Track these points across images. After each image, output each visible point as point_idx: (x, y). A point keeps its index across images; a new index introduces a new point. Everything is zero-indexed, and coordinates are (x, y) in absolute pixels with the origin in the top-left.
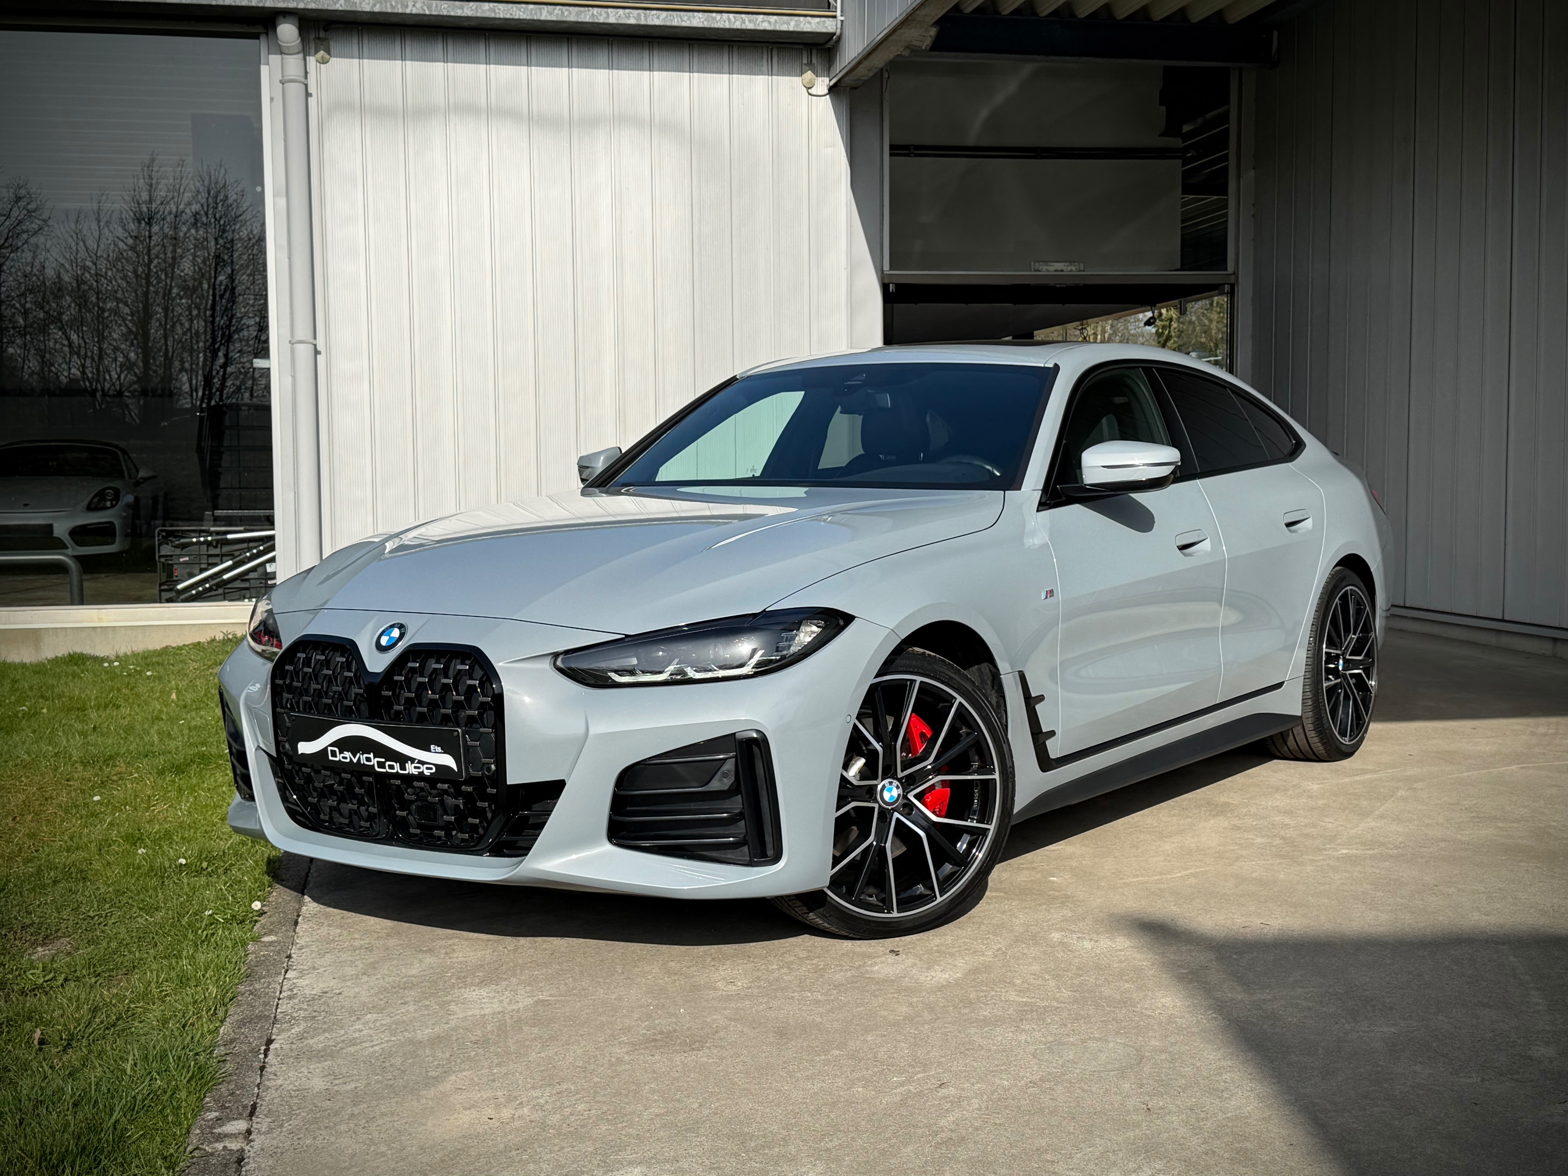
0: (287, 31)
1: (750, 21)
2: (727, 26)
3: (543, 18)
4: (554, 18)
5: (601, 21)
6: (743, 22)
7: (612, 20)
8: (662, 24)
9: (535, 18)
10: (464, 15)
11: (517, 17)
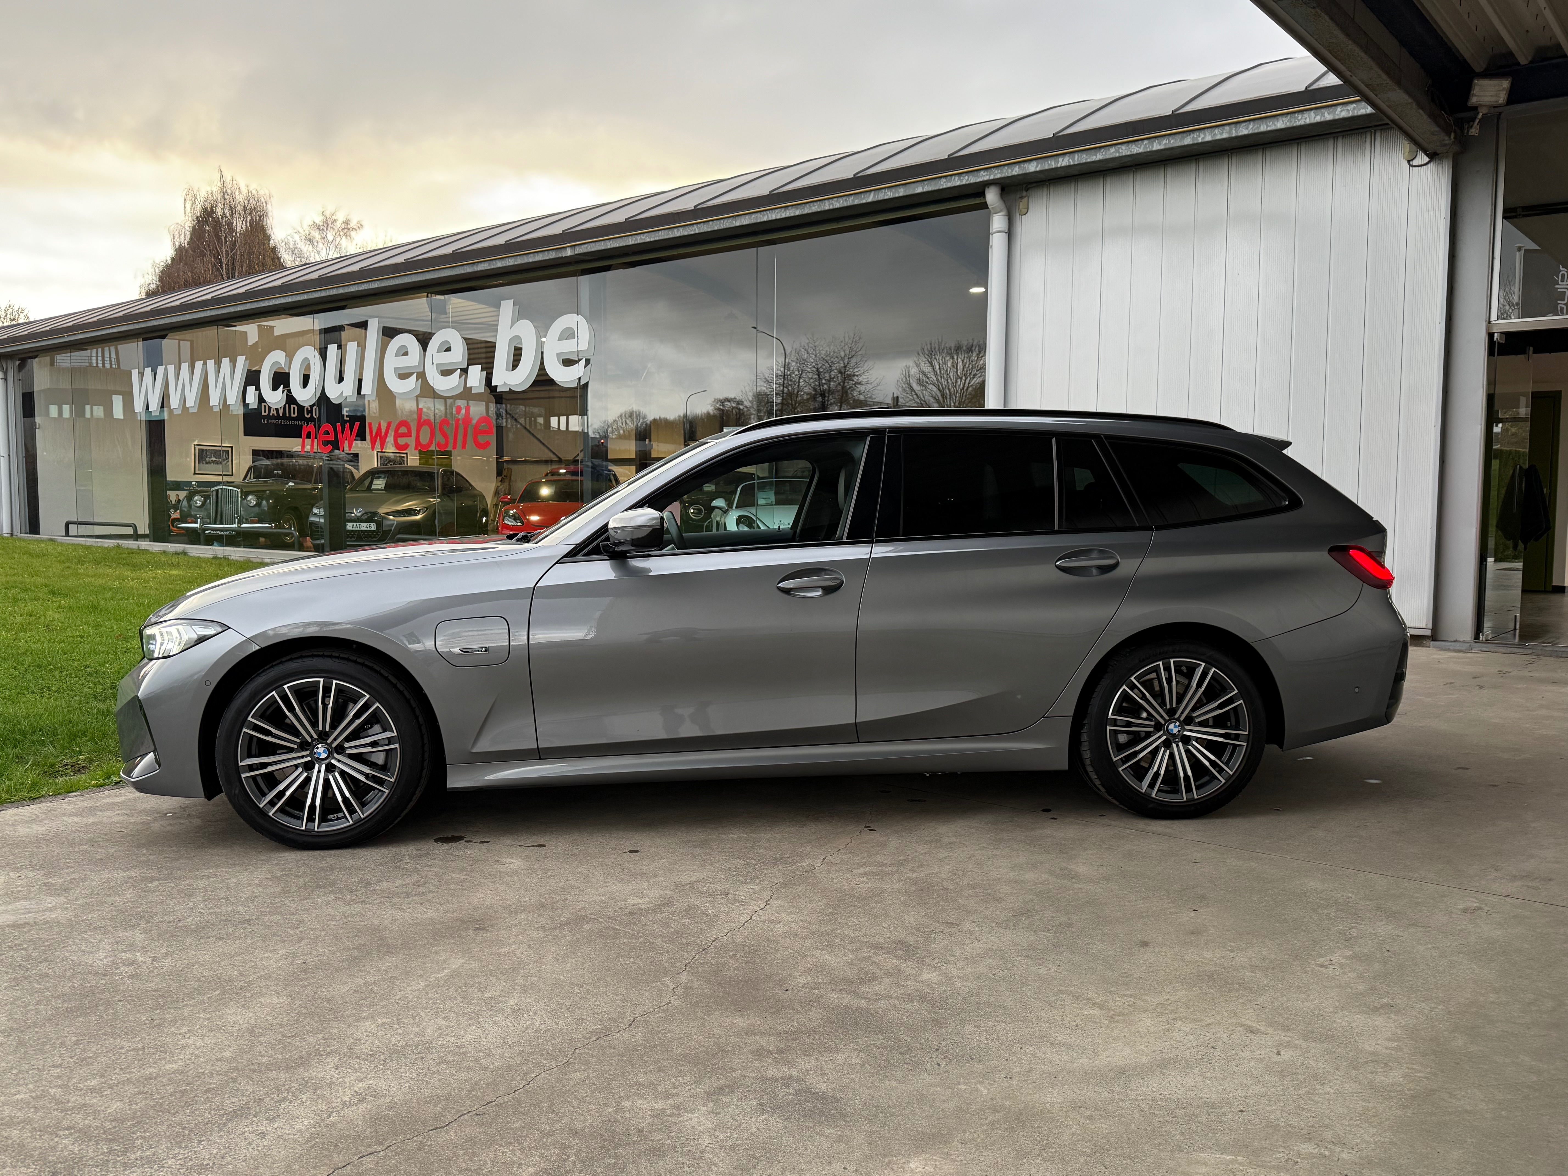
0: (992, 196)
1: (1329, 114)
2: (1308, 121)
3: (1154, 149)
4: (1162, 147)
5: (1200, 140)
6: (1323, 115)
7: (1208, 138)
8: (1250, 132)
9: (1148, 150)
10: (1098, 159)
11: (1135, 152)
